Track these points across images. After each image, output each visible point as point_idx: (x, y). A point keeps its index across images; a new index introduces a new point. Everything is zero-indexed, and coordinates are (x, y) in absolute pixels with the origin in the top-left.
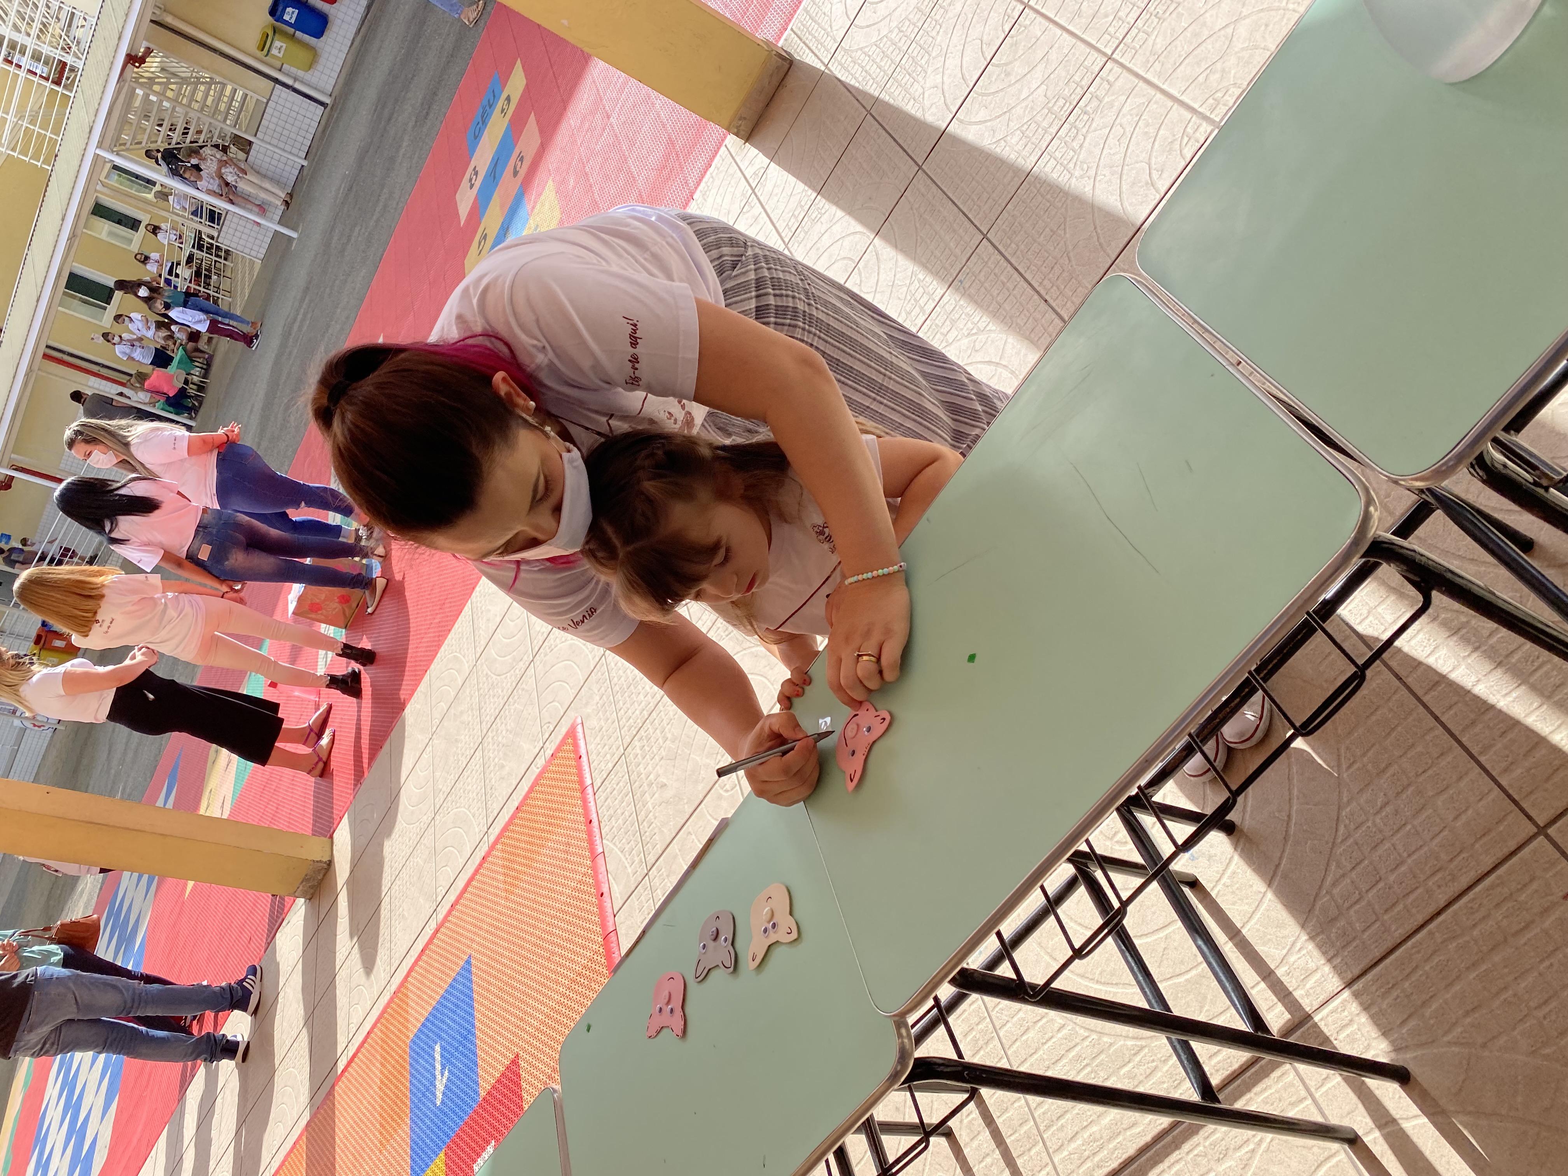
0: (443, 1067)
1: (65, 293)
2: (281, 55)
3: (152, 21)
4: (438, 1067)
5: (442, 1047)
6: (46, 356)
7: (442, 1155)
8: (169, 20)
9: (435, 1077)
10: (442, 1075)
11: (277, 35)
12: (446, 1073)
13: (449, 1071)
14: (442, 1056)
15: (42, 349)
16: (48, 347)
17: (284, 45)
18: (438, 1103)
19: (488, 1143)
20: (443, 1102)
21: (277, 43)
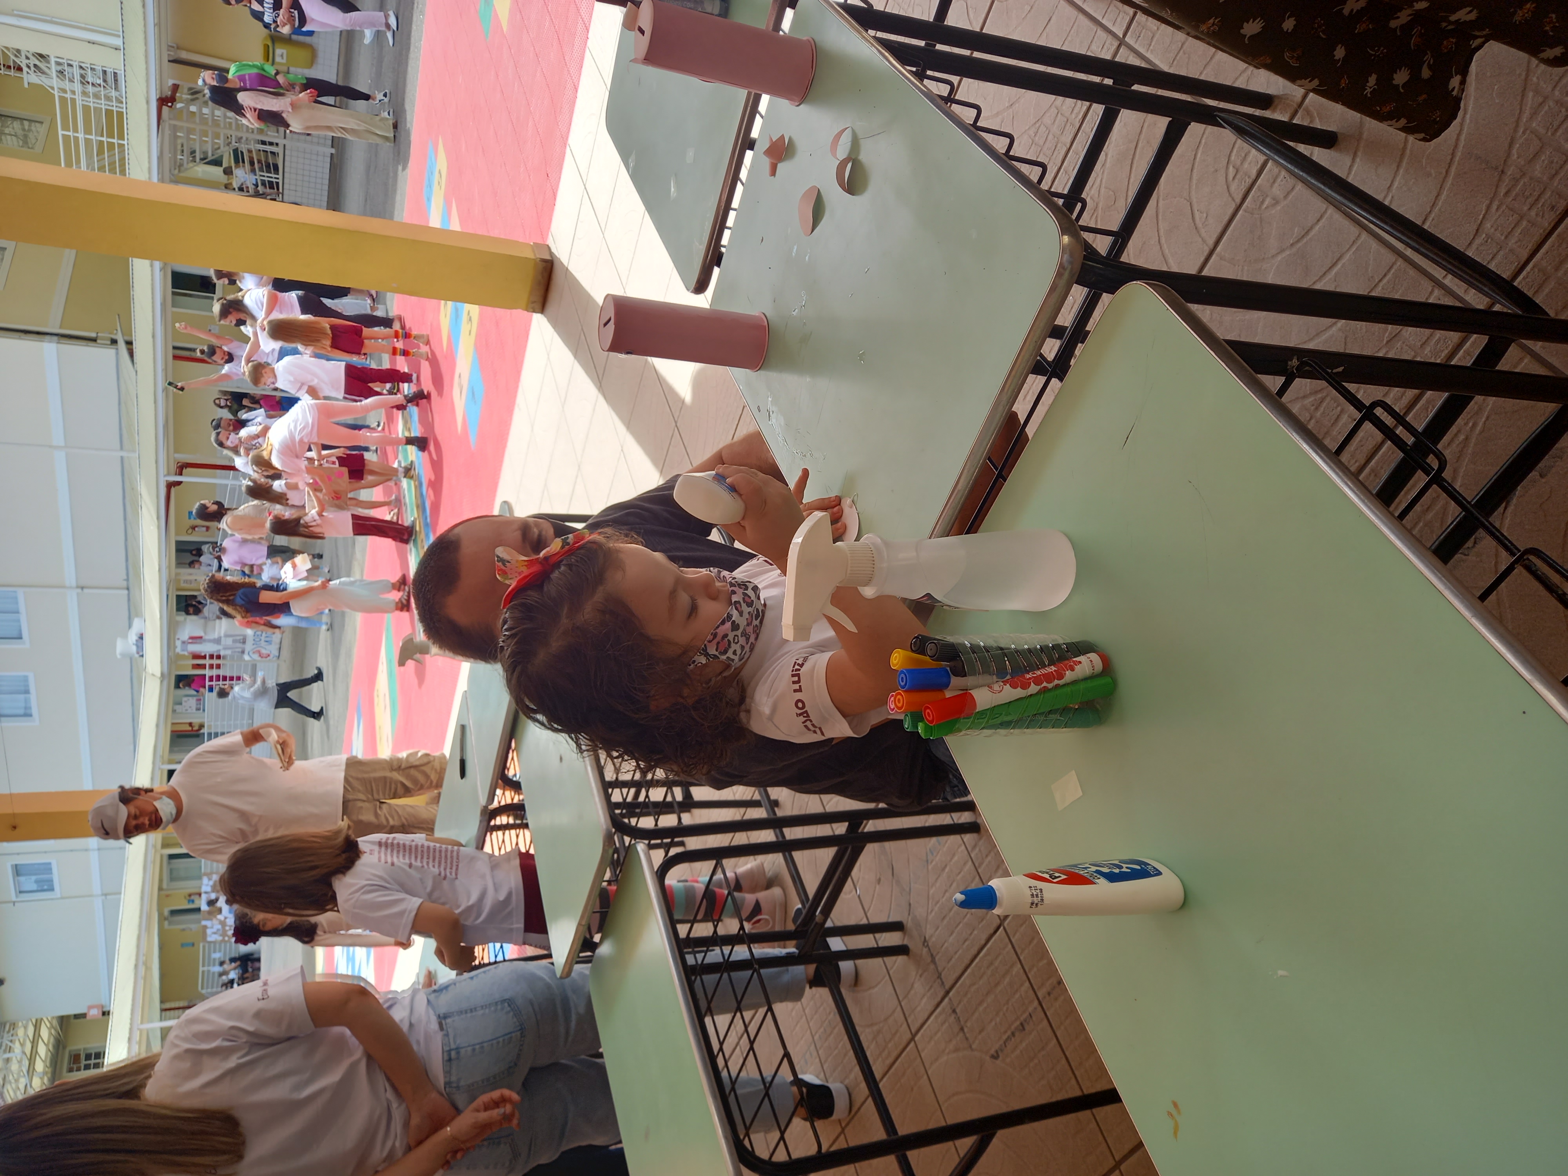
1: (174, 293)
2: (284, 61)
3: (169, 61)
6: (176, 357)
8: (184, 55)
11: (276, 45)
15: (171, 352)
16: (175, 348)
17: (285, 51)
21: (278, 51)
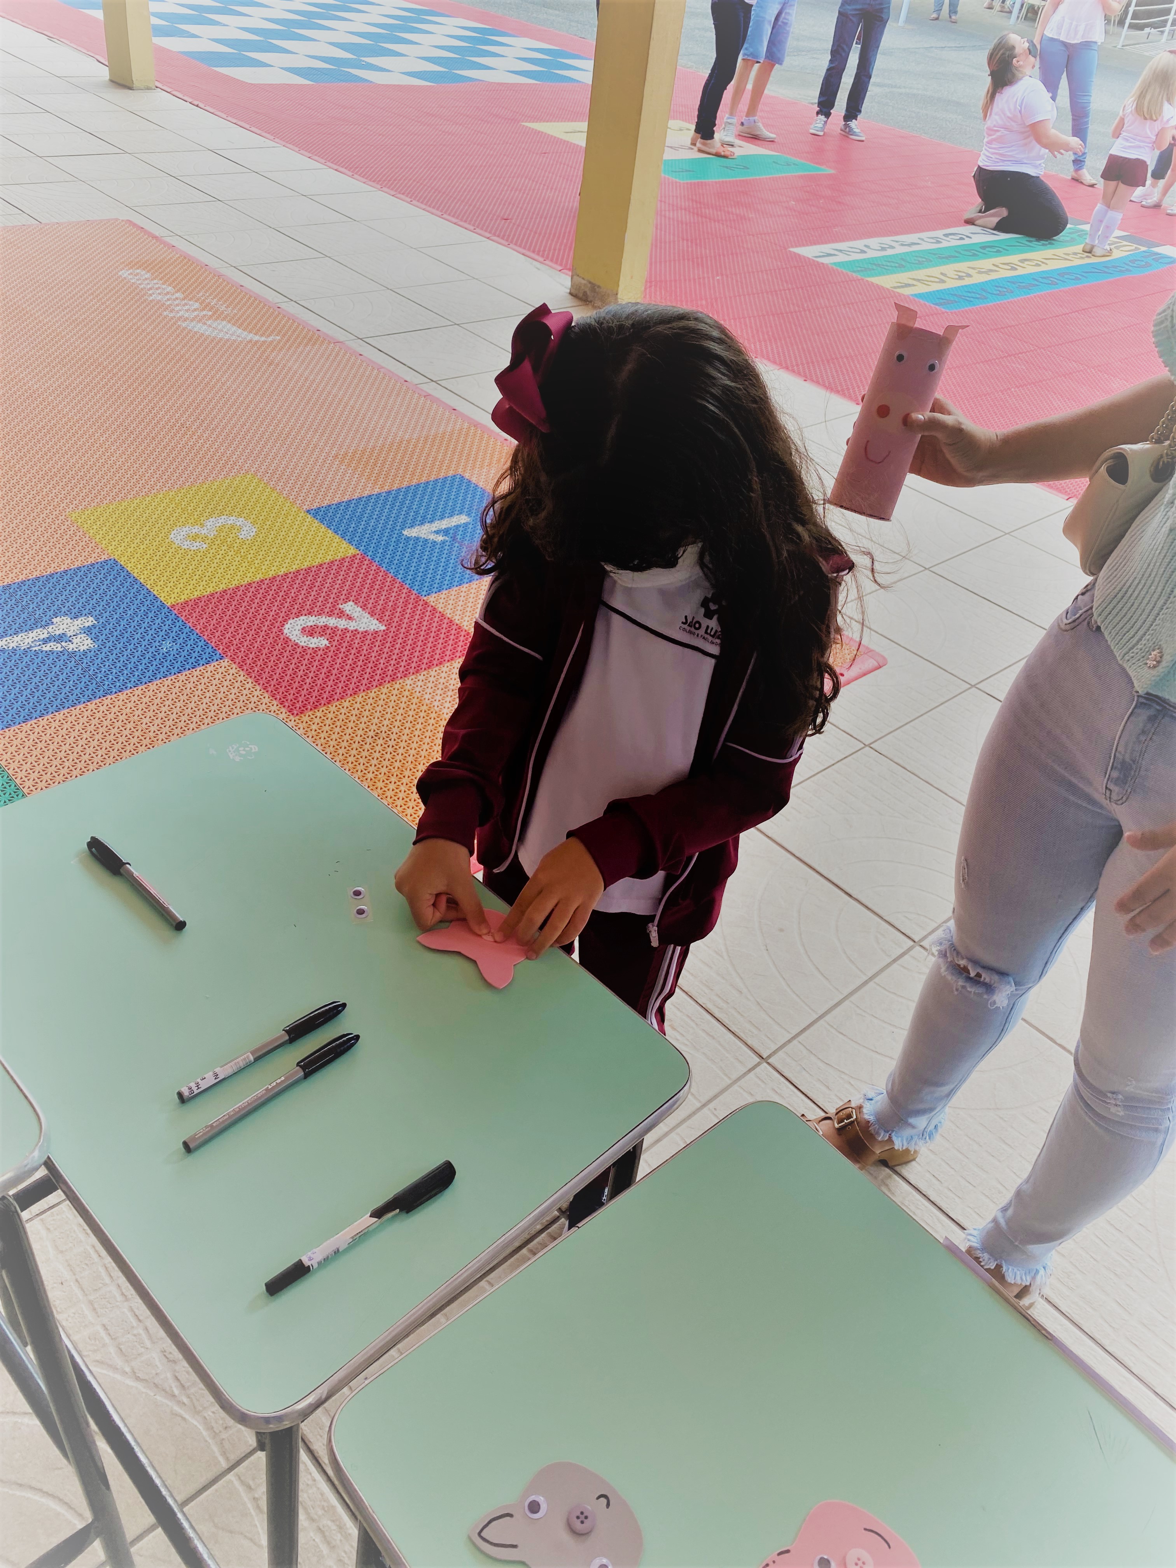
0: (446, 532)
4: (444, 524)
5: (466, 525)
7: (352, 551)
9: (431, 522)
10: (437, 532)
12: (440, 538)
13: (443, 542)
14: (457, 527)
18: (405, 533)
19: (380, 620)
20: (408, 539)
